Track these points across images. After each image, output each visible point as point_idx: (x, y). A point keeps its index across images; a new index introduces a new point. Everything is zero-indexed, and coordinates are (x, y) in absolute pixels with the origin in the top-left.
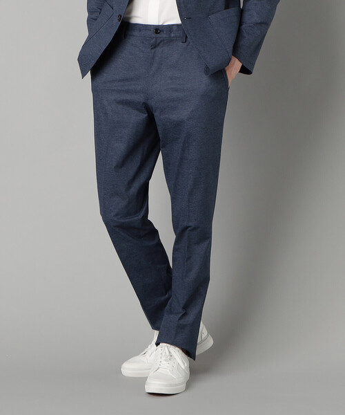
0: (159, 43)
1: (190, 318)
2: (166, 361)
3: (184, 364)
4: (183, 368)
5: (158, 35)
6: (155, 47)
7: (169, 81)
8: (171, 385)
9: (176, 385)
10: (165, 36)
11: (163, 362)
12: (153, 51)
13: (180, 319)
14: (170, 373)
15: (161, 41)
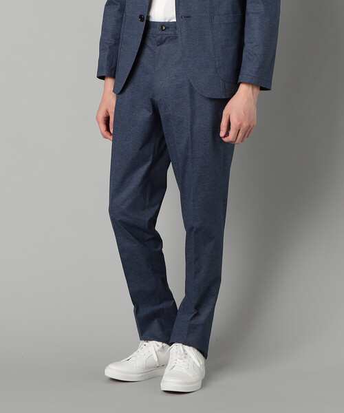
0: (165, 40)
1: (202, 318)
2: (181, 359)
3: (200, 363)
4: (199, 365)
5: (164, 32)
6: (161, 44)
7: (173, 78)
8: (187, 383)
9: (192, 383)
10: (170, 33)
11: (178, 360)
12: (159, 47)
13: (192, 319)
14: (185, 371)
15: (167, 38)
